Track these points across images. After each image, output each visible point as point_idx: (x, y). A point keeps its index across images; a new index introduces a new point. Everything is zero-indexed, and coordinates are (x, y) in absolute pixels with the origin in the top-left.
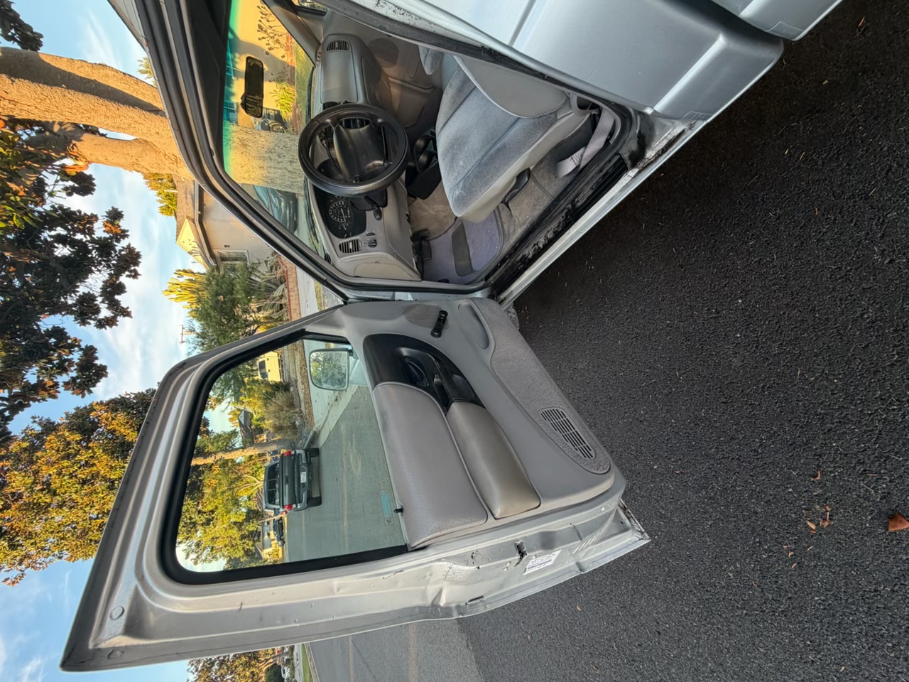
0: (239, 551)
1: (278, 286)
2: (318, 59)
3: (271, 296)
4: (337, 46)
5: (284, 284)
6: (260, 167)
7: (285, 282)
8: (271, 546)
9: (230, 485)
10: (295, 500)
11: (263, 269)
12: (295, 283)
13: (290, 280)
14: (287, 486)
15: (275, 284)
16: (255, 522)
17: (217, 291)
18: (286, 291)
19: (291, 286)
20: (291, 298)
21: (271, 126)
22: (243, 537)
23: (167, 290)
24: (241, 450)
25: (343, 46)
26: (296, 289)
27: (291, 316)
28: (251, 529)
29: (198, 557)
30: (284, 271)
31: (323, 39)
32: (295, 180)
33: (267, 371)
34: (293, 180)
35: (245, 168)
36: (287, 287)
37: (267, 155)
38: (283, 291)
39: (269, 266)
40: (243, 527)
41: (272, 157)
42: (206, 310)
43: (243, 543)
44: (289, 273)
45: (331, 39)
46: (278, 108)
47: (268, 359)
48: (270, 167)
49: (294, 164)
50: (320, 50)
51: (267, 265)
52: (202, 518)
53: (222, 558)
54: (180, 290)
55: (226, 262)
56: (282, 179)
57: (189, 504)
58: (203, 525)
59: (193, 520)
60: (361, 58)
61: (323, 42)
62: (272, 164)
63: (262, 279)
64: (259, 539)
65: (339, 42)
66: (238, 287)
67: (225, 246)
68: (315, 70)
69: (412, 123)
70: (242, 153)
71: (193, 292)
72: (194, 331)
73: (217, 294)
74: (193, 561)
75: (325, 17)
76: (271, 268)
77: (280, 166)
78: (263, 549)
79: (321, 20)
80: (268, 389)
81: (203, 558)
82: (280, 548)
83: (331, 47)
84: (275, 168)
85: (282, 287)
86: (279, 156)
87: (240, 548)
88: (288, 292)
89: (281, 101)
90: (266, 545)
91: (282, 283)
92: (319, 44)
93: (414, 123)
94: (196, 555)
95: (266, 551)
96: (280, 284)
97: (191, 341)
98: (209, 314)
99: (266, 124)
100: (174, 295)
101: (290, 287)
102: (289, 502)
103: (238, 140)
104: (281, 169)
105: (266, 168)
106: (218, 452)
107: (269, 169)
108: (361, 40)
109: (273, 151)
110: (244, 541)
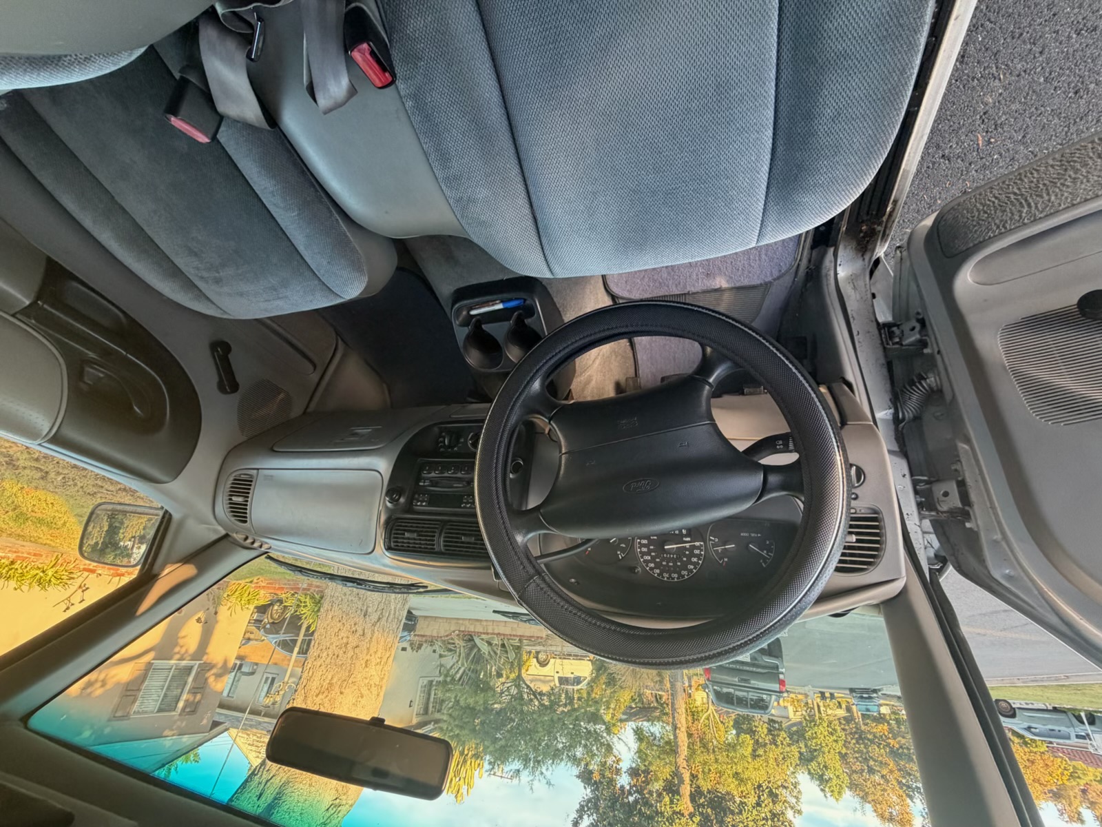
0: (791, 751)
1: (475, 645)
2: (256, 545)
3: (486, 656)
4: (240, 500)
5: (475, 638)
6: (366, 666)
7: (471, 635)
8: (785, 708)
9: (708, 750)
10: (773, 674)
11: (449, 661)
12: (478, 623)
13: (472, 629)
14: (752, 682)
15: (471, 649)
16: (756, 724)
17: (470, 730)
18: (483, 636)
19: (479, 629)
20: (496, 631)
21: (271, 621)
22: (774, 742)
23: (456, 797)
24: (678, 731)
25: (243, 487)
26: (485, 623)
27: (517, 636)
28: (766, 731)
29: (792, 808)
30: (458, 635)
31: (220, 528)
32: (392, 612)
33: (572, 676)
34: (392, 616)
35: (365, 691)
36: (479, 634)
37: (350, 653)
38: (482, 639)
39: (446, 653)
40: (760, 740)
41: (355, 644)
42: (496, 751)
43: (782, 744)
44: (463, 629)
45: (222, 509)
46: (252, 607)
47: (557, 672)
48: (368, 649)
49: (370, 610)
50: (239, 537)
51: (445, 656)
52: (766, 802)
53: (797, 776)
54: (458, 779)
55: (431, 709)
56: (388, 632)
57: (747, 818)
58: (774, 803)
59: (769, 815)
60: (273, 451)
61: (225, 529)
62: (364, 645)
63: (463, 665)
64: (777, 722)
65: (233, 492)
66: (471, 701)
67: (410, 706)
68: (273, 554)
69: (387, 392)
70: (341, 693)
71: (465, 761)
72: (518, 771)
73: (474, 730)
74: (796, 815)
75: (176, 516)
76: (450, 650)
77: (368, 635)
78: (788, 718)
79: (181, 524)
80: (602, 681)
81: (794, 800)
82: (792, 695)
83: (240, 512)
84: (370, 641)
85: (477, 641)
86: (354, 632)
87: (788, 749)
88: (488, 634)
89: (243, 602)
90: (783, 714)
91: (473, 640)
92: (227, 536)
93: (385, 386)
94: (789, 809)
95: (791, 715)
96: (472, 643)
97: (531, 778)
98: (502, 747)
99: (268, 626)
100: (464, 789)
101: (481, 630)
102: (776, 683)
103: (321, 696)
104: (373, 631)
105: (368, 657)
106: (676, 762)
107: (372, 651)
108: (235, 447)
109: (345, 640)
110: (779, 743)
